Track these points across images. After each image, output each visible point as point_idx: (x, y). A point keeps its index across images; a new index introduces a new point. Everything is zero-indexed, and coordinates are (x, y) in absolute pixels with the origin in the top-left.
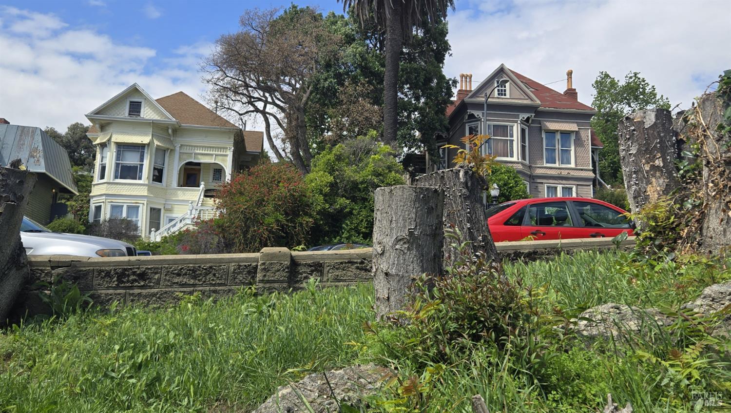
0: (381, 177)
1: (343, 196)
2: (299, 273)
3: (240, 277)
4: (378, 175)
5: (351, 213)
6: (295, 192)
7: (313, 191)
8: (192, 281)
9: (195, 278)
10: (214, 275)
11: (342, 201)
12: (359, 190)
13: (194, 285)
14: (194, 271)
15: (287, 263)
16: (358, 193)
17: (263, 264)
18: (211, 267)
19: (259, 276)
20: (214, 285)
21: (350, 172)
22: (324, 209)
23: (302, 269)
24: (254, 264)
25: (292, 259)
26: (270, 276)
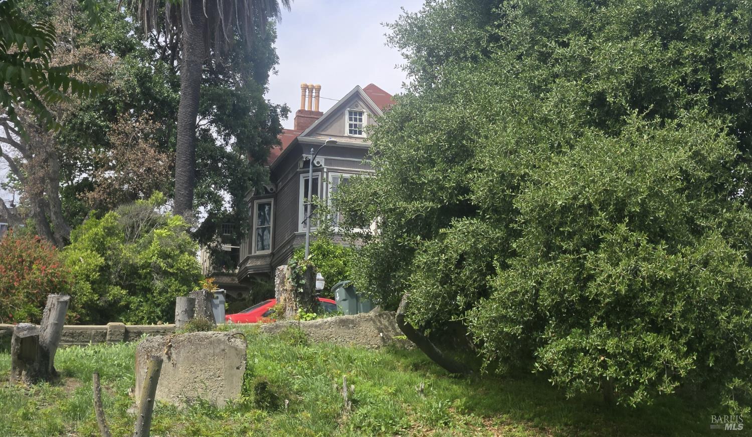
0: (170, 260)
1: (116, 285)
2: (129, 337)
3: (97, 338)
4: (164, 255)
5: (127, 307)
6: (54, 277)
7: (76, 276)
8: (71, 339)
9: (73, 338)
10: (83, 336)
11: (116, 291)
12: (140, 277)
13: (72, 342)
14: (72, 334)
15: (123, 331)
16: (138, 280)
17: (111, 331)
18: (81, 332)
19: (108, 337)
20: (83, 342)
21: (127, 252)
22: (91, 300)
23: (131, 335)
24: (105, 331)
25: (126, 329)
26: (114, 338)
